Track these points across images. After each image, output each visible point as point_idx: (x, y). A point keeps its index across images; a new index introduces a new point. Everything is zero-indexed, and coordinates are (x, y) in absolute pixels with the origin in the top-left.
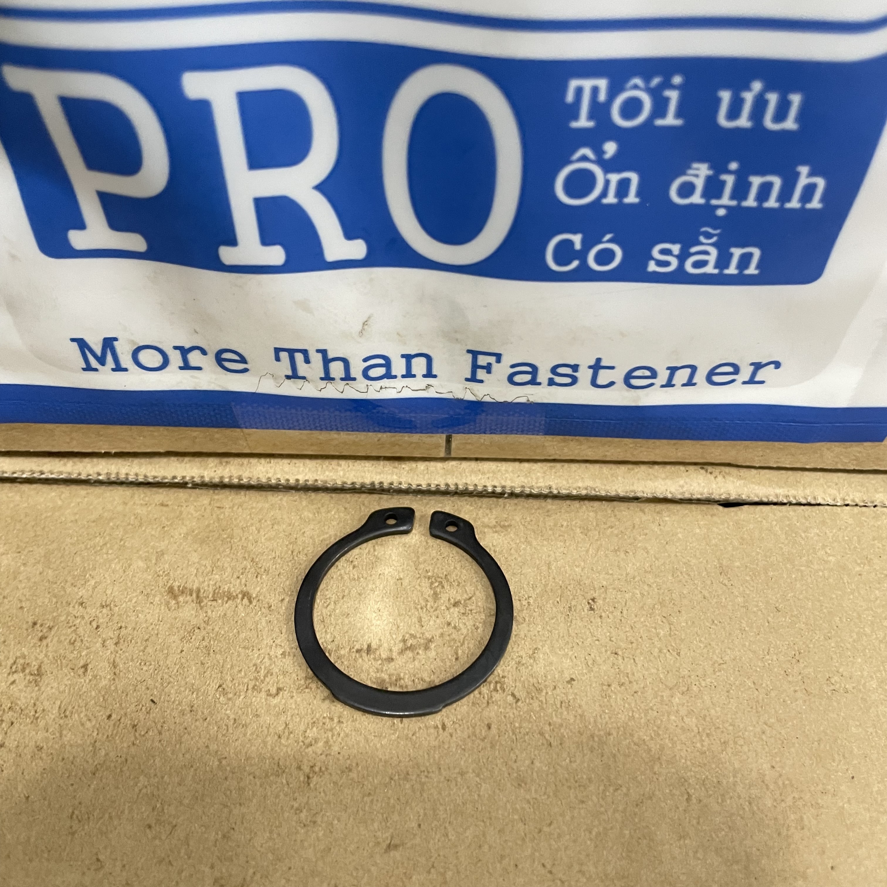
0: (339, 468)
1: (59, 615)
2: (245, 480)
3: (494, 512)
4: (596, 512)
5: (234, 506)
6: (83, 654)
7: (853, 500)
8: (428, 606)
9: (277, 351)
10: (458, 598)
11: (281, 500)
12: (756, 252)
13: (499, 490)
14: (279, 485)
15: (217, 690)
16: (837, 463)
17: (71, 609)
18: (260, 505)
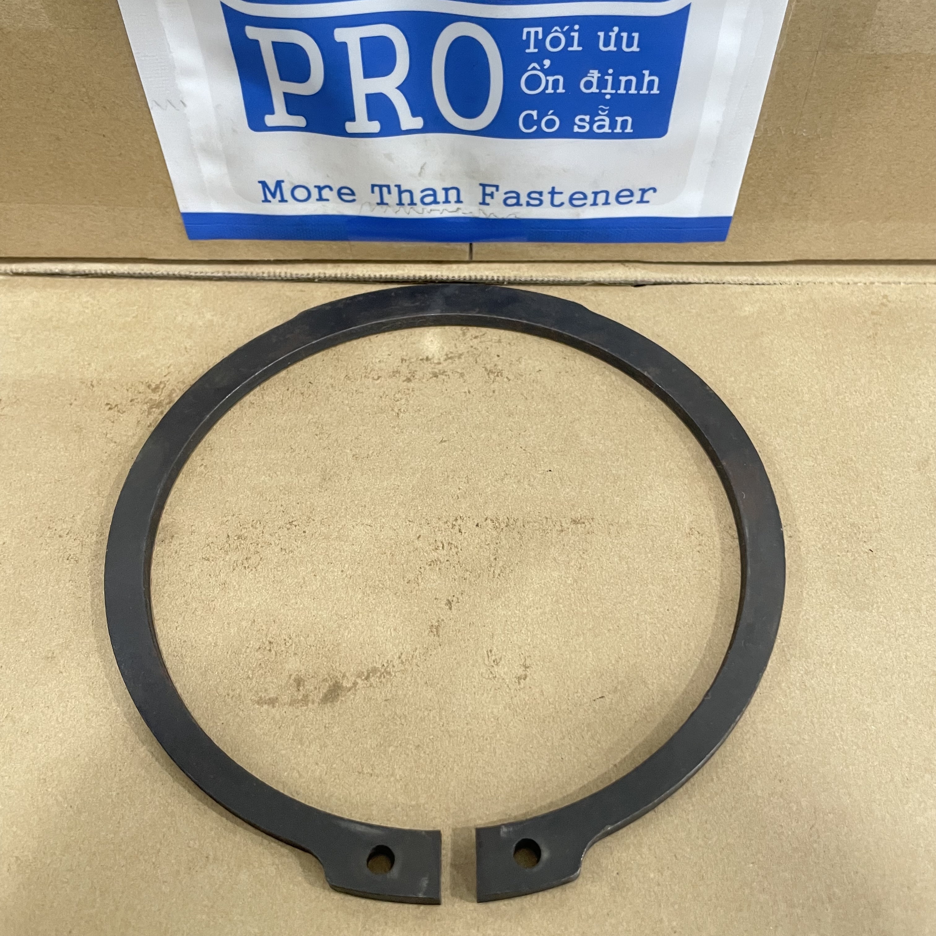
0: (405, 268)
2: (350, 276)
4: (559, 291)
7: (711, 280)
8: (460, 339)
9: (373, 186)
12: (630, 119)
13: (501, 279)
14: (371, 279)
15: (345, 377)
16: (702, 258)
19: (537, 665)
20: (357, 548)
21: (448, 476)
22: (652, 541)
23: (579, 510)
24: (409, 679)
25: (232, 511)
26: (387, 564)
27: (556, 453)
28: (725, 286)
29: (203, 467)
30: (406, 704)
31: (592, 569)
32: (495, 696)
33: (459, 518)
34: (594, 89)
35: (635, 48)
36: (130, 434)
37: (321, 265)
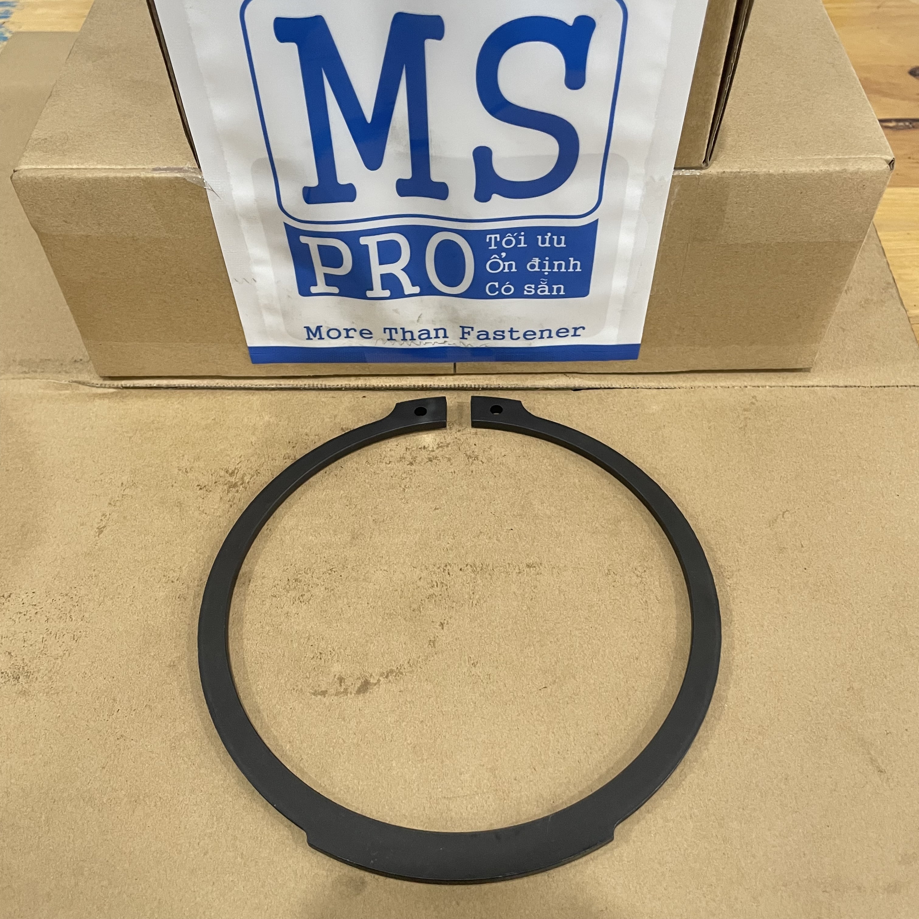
0: (408, 380)
1: (299, 439)
2: (368, 386)
5: (363, 396)
7: (628, 386)
10: (460, 429)
12: (562, 287)
13: (477, 386)
16: (621, 370)
17: (303, 437)
19: (502, 666)
20: (377, 587)
21: (440, 535)
22: (582, 579)
23: (532, 558)
24: (415, 677)
25: (290, 562)
26: (399, 597)
27: (516, 517)
28: (639, 390)
29: (268, 530)
30: (413, 694)
31: (540, 600)
32: (473, 688)
33: (448, 565)
34: (536, 269)
35: (563, 245)
36: (216, 507)
37: (347, 378)
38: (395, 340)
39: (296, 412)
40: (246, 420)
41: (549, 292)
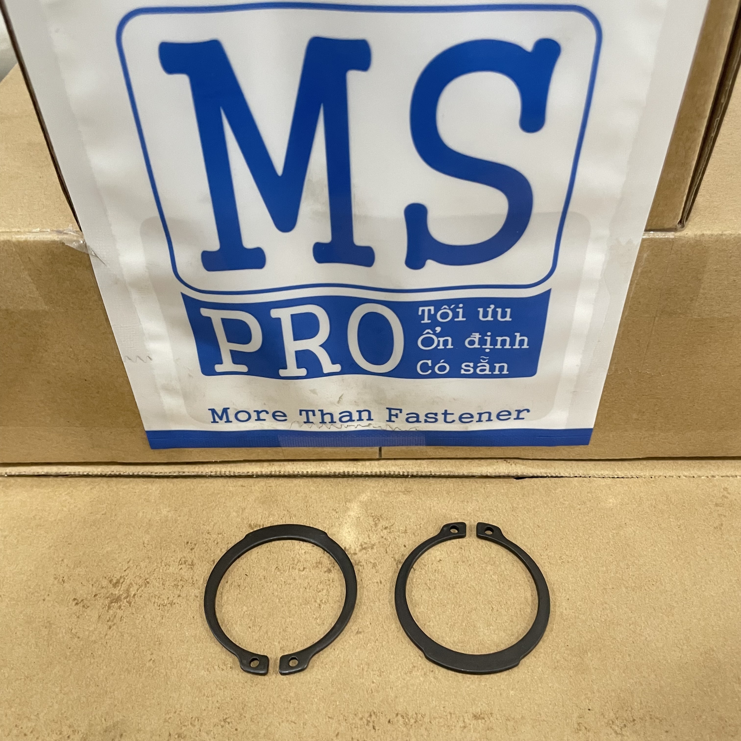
0: (327, 465)
1: (199, 539)
2: (282, 473)
3: (404, 485)
4: (453, 483)
5: (277, 485)
6: (212, 555)
7: (579, 474)
8: (373, 530)
10: (387, 525)
11: (299, 482)
12: (505, 366)
13: (406, 474)
14: (299, 474)
15: (275, 569)
16: (569, 456)
17: (204, 535)
18: (289, 485)
21: (363, 669)
23: (479, 705)
25: (175, 707)
28: (591, 479)
29: (151, 661)
33: (372, 714)
34: (476, 346)
35: (508, 319)
36: (91, 629)
37: (259, 464)
38: (312, 423)
39: (199, 504)
40: (141, 514)
41: (489, 371)
